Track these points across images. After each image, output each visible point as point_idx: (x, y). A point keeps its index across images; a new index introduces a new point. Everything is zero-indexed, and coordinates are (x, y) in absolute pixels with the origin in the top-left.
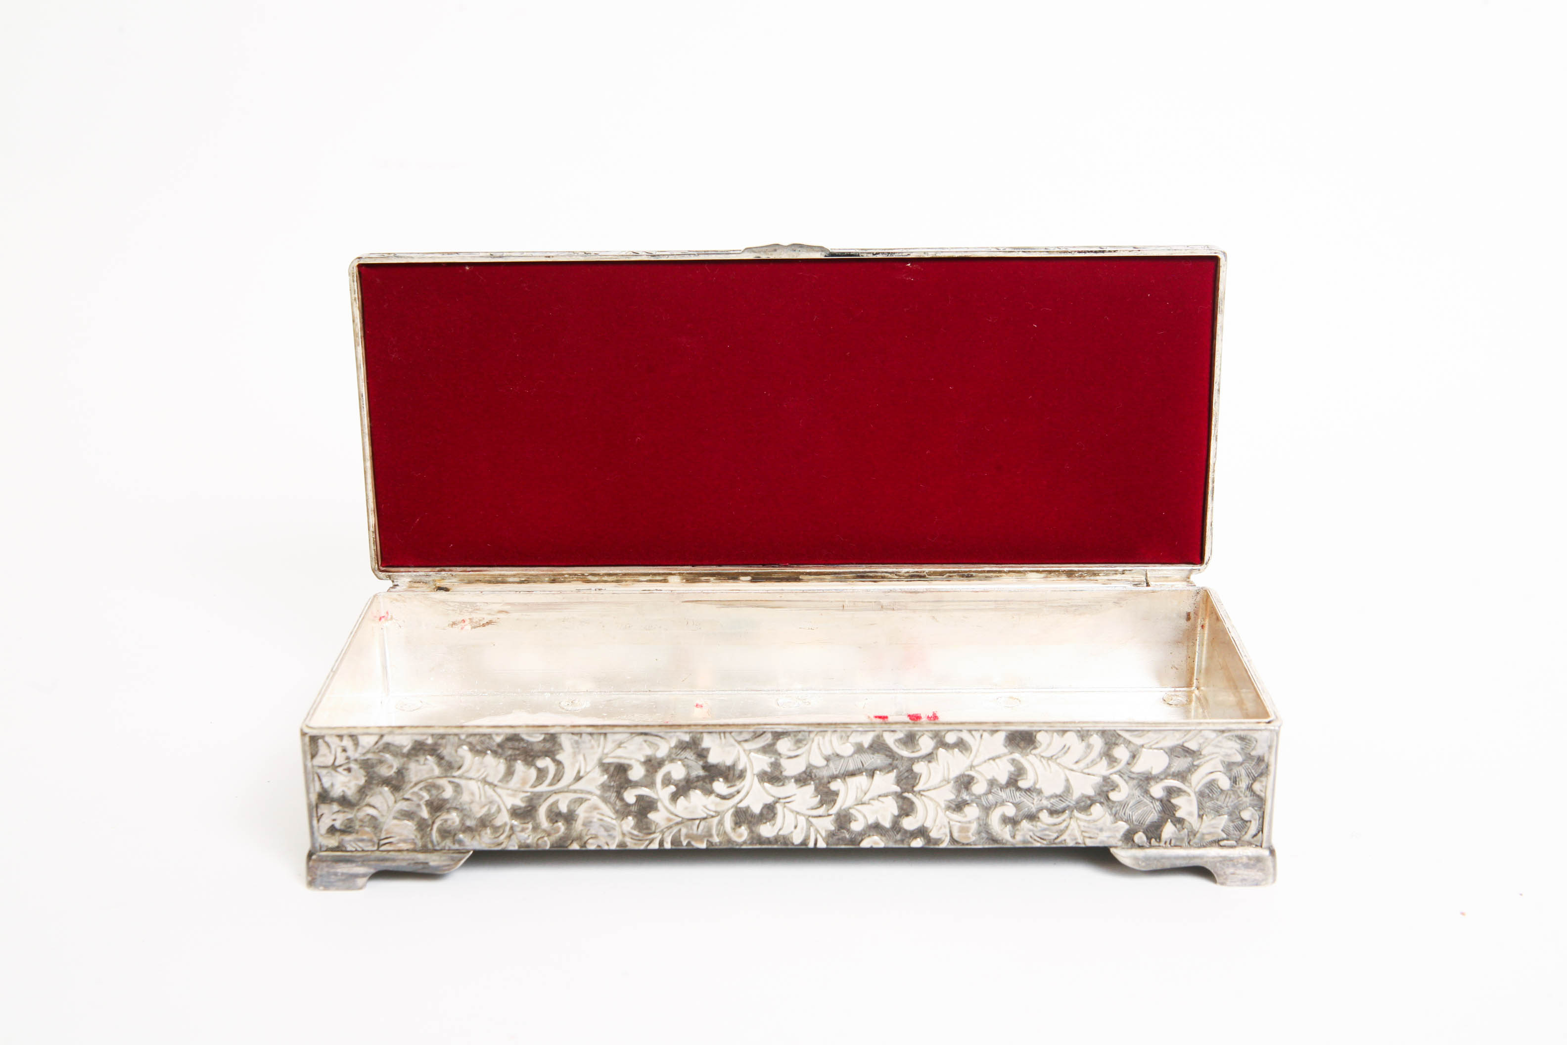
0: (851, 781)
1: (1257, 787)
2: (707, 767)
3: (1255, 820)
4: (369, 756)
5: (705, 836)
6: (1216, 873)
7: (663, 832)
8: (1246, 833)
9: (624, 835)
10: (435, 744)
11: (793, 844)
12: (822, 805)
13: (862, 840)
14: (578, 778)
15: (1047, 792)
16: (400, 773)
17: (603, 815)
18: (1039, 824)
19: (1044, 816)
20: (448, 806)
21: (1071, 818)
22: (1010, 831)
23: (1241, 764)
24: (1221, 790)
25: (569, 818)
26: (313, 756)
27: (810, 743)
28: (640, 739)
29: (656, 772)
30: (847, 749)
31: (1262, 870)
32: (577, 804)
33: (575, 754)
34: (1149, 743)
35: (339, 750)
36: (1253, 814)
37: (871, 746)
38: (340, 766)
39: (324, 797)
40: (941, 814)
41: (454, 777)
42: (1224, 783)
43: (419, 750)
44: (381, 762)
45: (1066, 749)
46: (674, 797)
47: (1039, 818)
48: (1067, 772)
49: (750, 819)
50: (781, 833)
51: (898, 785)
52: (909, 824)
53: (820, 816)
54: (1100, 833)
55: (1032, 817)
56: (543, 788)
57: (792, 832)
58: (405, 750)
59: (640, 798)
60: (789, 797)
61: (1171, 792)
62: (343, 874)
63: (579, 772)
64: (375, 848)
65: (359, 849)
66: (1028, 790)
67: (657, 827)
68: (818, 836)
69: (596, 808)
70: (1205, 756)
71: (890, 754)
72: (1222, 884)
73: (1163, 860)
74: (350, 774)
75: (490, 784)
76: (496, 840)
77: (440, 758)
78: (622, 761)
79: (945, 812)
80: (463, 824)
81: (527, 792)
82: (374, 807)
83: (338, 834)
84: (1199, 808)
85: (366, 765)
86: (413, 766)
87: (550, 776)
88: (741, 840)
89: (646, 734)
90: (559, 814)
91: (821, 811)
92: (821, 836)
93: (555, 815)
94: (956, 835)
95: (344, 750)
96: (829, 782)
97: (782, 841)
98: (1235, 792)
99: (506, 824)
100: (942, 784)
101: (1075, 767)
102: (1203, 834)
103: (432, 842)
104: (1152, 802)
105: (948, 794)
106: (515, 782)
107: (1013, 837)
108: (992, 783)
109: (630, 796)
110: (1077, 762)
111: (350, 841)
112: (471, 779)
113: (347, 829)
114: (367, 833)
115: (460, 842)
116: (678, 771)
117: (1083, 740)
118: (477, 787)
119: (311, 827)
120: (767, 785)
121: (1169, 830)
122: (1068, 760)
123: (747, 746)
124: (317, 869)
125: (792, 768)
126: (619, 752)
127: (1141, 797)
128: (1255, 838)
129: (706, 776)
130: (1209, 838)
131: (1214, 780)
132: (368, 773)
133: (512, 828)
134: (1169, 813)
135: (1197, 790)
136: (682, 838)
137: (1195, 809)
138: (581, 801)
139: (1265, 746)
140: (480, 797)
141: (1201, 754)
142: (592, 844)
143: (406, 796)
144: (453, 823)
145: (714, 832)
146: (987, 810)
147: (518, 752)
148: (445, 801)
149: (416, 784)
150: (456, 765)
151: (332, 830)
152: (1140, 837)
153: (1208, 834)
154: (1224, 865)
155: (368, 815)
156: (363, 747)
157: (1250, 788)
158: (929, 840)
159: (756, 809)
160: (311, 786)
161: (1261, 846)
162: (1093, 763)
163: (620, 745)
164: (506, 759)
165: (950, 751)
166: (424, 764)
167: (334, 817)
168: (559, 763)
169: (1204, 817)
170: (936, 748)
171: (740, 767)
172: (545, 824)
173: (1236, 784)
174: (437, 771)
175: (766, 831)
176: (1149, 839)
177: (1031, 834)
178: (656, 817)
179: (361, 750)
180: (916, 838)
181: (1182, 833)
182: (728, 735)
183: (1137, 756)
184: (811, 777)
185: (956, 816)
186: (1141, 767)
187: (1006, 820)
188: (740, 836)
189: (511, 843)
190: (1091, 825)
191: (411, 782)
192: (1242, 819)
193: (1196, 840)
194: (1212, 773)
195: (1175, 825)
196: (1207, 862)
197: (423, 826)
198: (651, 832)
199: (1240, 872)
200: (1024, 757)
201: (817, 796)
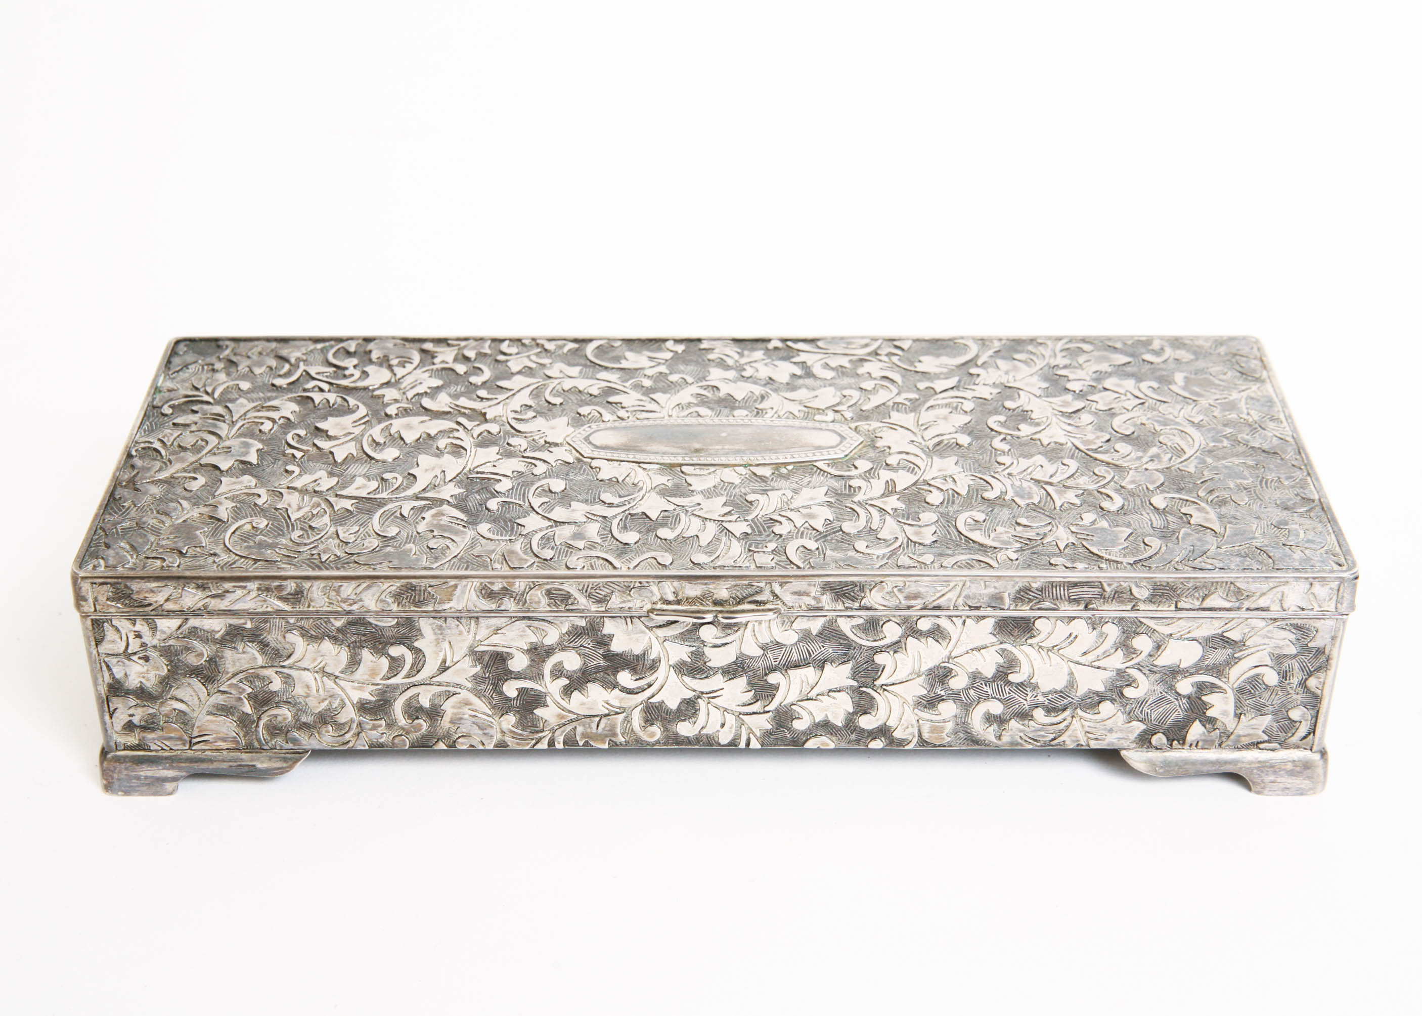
0: (793, 673)
1: (1312, 683)
2: (610, 657)
3: (1307, 720)
4: (171, 642)
5: (606, 736)
6: (1251, 781)
7: (553, 731)
8: (1293, 734)
9: (503, 732)
10: (257, 628)
11: (719, 744)
12: (757, 701)
13: (807, 740)
14: (444, 669)
15: (1045, 687)
16: (213, 661)
17: (476, 711)
18: (1032, 723)
19: (1039, 714)
20: (277, 699)
21: (1073, 717)
22: (994, 730)
23: (1295, 657)
24: (1267, 686)
25: (434, 713)
26: (98, 643)
27: (742, 629)
28: (522, 624)
29: (544, 661)
30: (789, 638)
31: (1309, 778)
32: (443, 698)
33: (438, 642)
34: (1179, 632)
35: (131, 636)
36: (1304, 714)
37: (821, 634)
38: (135, 653)
39: (116, 689)
40: (908, 711)
41: (283, 667)
42: (1271, 678)
43: (235, 636)
44: (188, 649)
45: (1072, 638)
46: (567, 691)
47: (1032, 716)
48: (1072, 665)
49: (664, 715)
50: (704, 732)
51: (853, 679)
52: (867, 722)
53: (754, 713)
54: (1108, 734)
55: (1024, 716)
56: (398, 680)
57: (718, 731)
58: (218, 636)
59: (522, 692)
60: (715, 691)
61: (1201, 688)
62: (146, 777)
63: (444, 661)
64: (187, 748)
65: (166, 748)
66: (1021, 685)
67: (545, 725)
68: (751, 736)
69: (467, 703)
70: (1249, 647)
71: (846, 642)
72: (1258, 793)
73: (1187, 767)
74: (147, 663)
75: (329, 675)
76: (340, 738)
77: (264, 646)
78: (499, 649)
79: (914, 709)
80: (297, 720)
81: (378, 684)
82: (182, 701)
83: (137, 731)
84: (1236, 706)
85: (167, 652)
86: (228, 653)
87: (407, 666)
88: (652, 740)
89: (529, 618)
90: (421, 709)
91: (757, 707)
92: (755, 736)
93: (414, 711)
94: (926, 736)
95: (138, 636)
96: (766, 675)
97: (705, 740)
98: (1283, 689)
99: (352, 721)
100: (910, 677)
101: (1082, 660)
102: (1239, 736)
103: (259, 741)
104: (1177, 700)
105: (919, 688)
106: (361, 673)
107: (999, 737)
108: (975, 676)
109: (511, 689)
110: (1085, 653)
111: (154, 739)
112: (305, 669)
113: (149, 726)
114: (175, 730)
115: (295, 741)
116: (572, 661)
117: (1094, 629)
118: (313, 679)
119: (104, 723)
120: (686, 679)
121: (1196, 731)
122: (1073, 651)
123: (661, 632)
124: (113, 772)
125: (718, 658)
126: (495, 639)
127: (1164, 693)
128: (1304, 741)
129: (608, 667)
130: (1246, 741)
131: (1258, 675)
132: (171, 661)
133: (360, 724)
134: (1198, 712)
135: (1235, 686)
136: (578, 738)
137: (1231, 708)
138: (449, 695)
139: (1328, 636)
140: (318, 691)
141: (1244, 645)
142: (462, 744)
143: (221, 689)
144: (285, 719)
145: (618, 731)
146: (967, 707)
147: (363, 638)
148: (275, 693)
149: (234, 675)
150: (285, 653)
151: (129, 726)
152: (1159, 739)
153: (1244, 736)
154: (1262, 772)
155: (175, 709)
156: (163, 632)
157: (1303, 684)
158: (891, 742)
159: (673, 704)
160: (99, 676)
161: (1311, 750)
162: (1106, 655)
163: (497, 631)
164: (349, 646)
165: (923, 640)
166: (244, 652)
167: (131, 712)
168: (418, 651)
169: (1242, 716)
170: (906, 636)
171: (653, 656)
172: (402, 721)
173: (1286, 680)
174: (260, 660)
175: (685, 729)
176: (1171, 741)
177: (1022, 734)
178: (547, 714)
179: (159, 635)
180: (874, 739)
181: (1212, 734)
182: (635, 620)
183: (1163, 647)
184: (743, 668)
185: (926, 715)
186: (1165, 659)
187: (990, 719)
188: (652, 735)
189: (359, 742)
190: (1098, 725)
191: (228, 673)
192: (1290, 719)
193: (1229, 743)
194: (1256, 667)
195: (1204, 726)
196: (1241, 768)
197: (245, 722)
198: (537, 729)
199: (1283, 780)
200: (1018, 647)
201: (751, 690)
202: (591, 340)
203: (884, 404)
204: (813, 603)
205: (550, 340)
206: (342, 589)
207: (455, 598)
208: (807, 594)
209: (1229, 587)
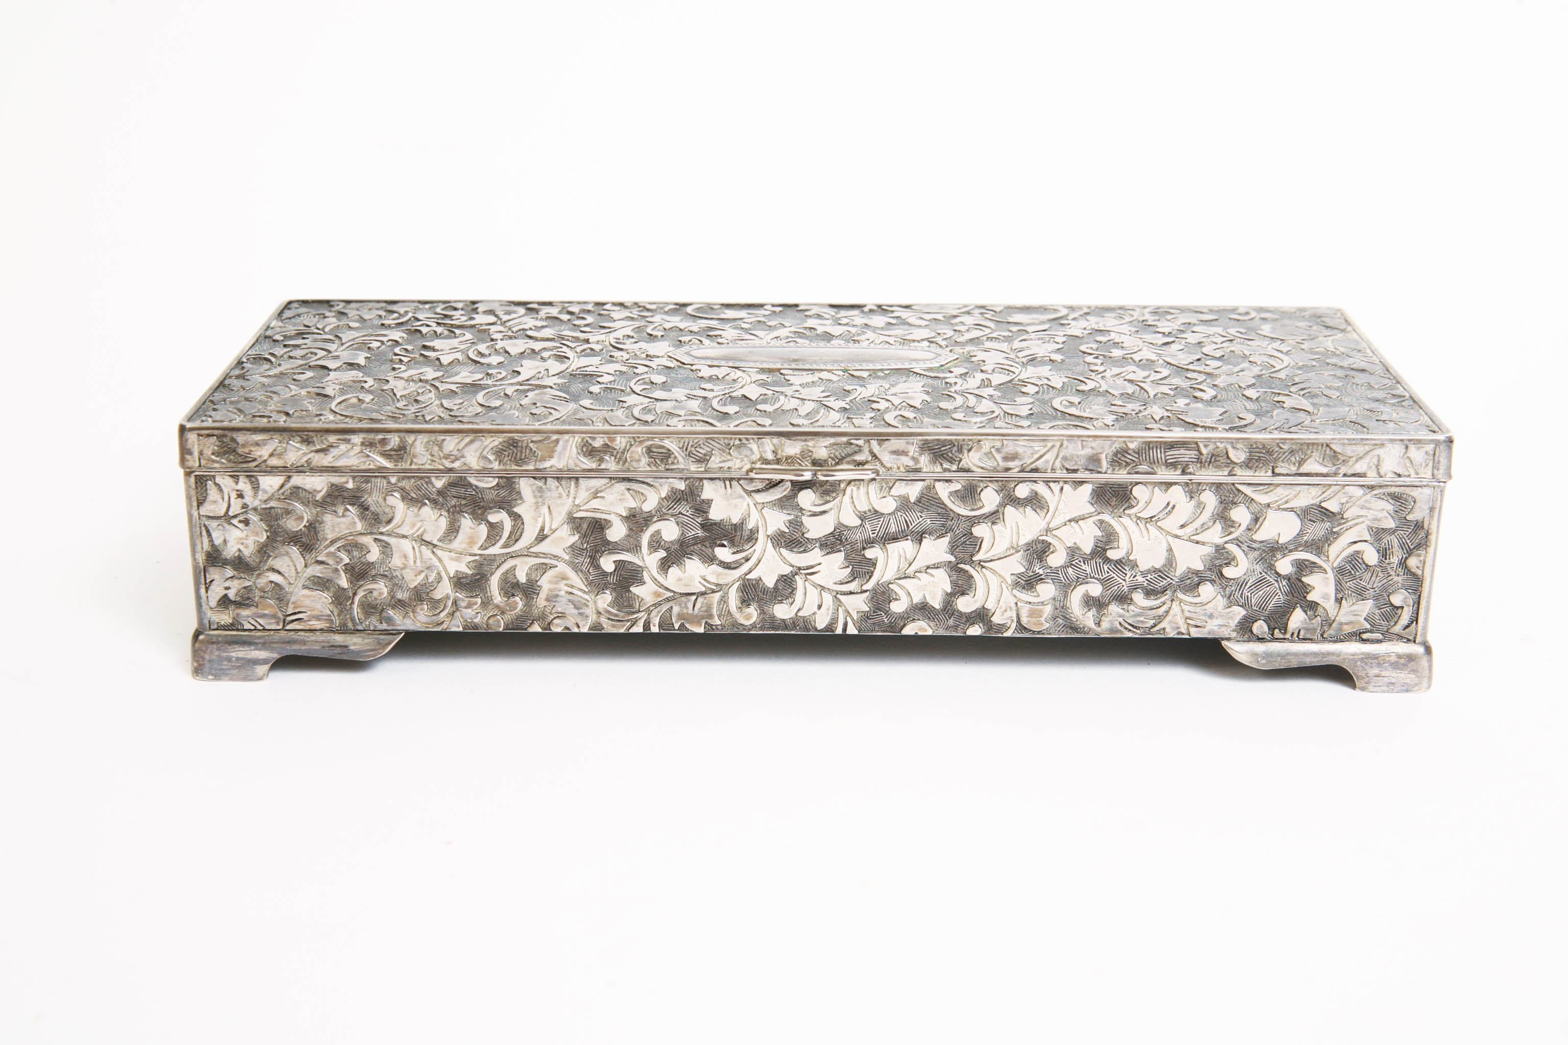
0: (893, 547)
1: (1412, 562)
2: (708, 526)
3: (1408, 606)
4: (272, 504)
5: (703, 618)
6: (1355, 675)
7: (649, 611)
8: (1396, 623)
9: (599, 613)
10: (358, 489)
11: (816, 629)
12: (855, 578)
13: (904, 625)
14: (541, 537)
15: (1144, 566)
16: (313, 527)
17: (572, 587)
18: (1132, 607)
19: (1138, 597)
20: (374, 572)
21: (1172, 600)
22: (1093, 616)
23: (1393, 532)
24: (1367, 566)
25: (529, 590)
26: (200, 504)
27: (841, 495)
28: (621, 487)
29: (642, 531)
30: (888, 505)
31: (1414, 671)
32: (540, 572)
33: (537, 506)
34: (1277, 501)
35: (234, 495)
36: (1406, 598)
37: (919, 501)
38: (235, 516)
39: (214, 558)
40: (1006, 592)
41: (381, 533)
42: (1371, 556)
43: (336, 498)
44: (288, 512)
45: (1169, 508)
46: (665, 565)
47: (1131, 599)
48: (1170, 539)
49: (761, 595)
50: (801, 614)
51: (952, 554)
52: (965, 604)
53: (851, 593)
54: (1208, 620)
55: (1123, 599)
56: (495, 550)
57: (814, 614)
58: (319, 497)
59: (620, 564)
60: (812, 567)
61: (1302, 567)
62: (238, 659)
63: (542, 529)
64: (280, 627)
65: (259, 627)
66: (1119, 562)
67: (641, 604)
68: (849, 619)
69: (564, 578)
70: (1347, 520)
71: (944, 511)
72: (1363, 689)
73: (1289, 657)
74: (247, 528)
75: (428, 543)
76: (435, 618)
77: (364, 508)
78: (598, 515)
79: (1012, 589)
80: (393, 597)
81: (475, 555)
82: (279, 573)
83: (232, 607)
84: (1337, 589)
85: (269, 516)
86: (328, 518)
87: (506, 534)
88: (747, 623)
89: (629, 480)
90: (516, 585)
91: (853, 586)
92: (853, 619)
93: (511, 587)
94: (1024, 620)
95: (240, 496)
96: (864, 549)
97: (802, 624)
98: (1384, 570)
99: (447, 597)
100: (1009, 553)
101: (1180, 532)
102: (1341, 624)
103: (353, 619)
104: (1277, 581)
105: (1016, 565)
106: (459, 542)
107: (1098, 624)
108: (1073, 551)
109: (608, 563)
110: (1182, 526)
111: (248, 617)
112: (404, 537)
113: (244, 601)
114: (270, 606)
115: (389, 620)
116: (670, 531)
117: (1192, 497)
118: (411, 547)
119: (198, 597)
120: (783, 551)
121: (1297, 618)
122: (1171, 523)
123: (761, 498)
124: (204, 652)
125: (817, 528)
126: (595, 504)
127: (1264, 574)
128: (1407, 630)
129: (706, 537)
130: (1348, 629)
131: (1358, 552)
132: (270, 526)
133: (455, 602)
134: (1298, 596)
135: (1335, 565)
136: (674, 620)
137: (1331, 590)
138: (545, 568)
139: (1426, 508)
140: (415, 562)
141: (1342, 518)
142: (558, 625)
143: (319, 559)
144: (381, 594)
145: (715, 612)
146: (1066, 588)
147: (463, 502)
148: (371, 565)
149: (332, 542)
150: (384, 519)
151: (224, 602)
152: (1260, 627)
153: (1346, 624)
154: (1366, 664)
155: (272, 582)
156: (265, 492)
157: (1403, 563)
158: (989, 625)
159: (770, 582)
160: (198, 542)
161: (1415, 642)
162: (1204, 528)
163: (595, 495)
164: (448, 511)
165: (1021, 509)
166: (343, 516)
167: (227, 584)
168: (516, 517)
169: (1344, 601)
170: (1003, 505)
171: (750, 525)
172: (498, 599)
173: (1386, 559)
174: (359, 526)
175: (782, 611)
176: (1272, 629)
177: (1121, 620)
178: (644, 592)
179: (262, 496)
180: (973, 624)
181: (1314, 621)
182: (734, 483)
183: (1261, 520)
184: (841, 541)
185: (1025, 596)
186: (1264, 533)
187: (1090, 602)
188: (748, 617)
189: (454, 622)
190: (1198, 610)
191: (326, 539)
192: (1392, 605)
193: (1331, 632)
194: (1355, 542)
195: (1305, 612)
196: (1344, 659)
197: (341, 599)
198: (632, 610)
199: (1386, 673)
200: (1116, 518)
201: (848, 567)
202: (690, 304)
203: (977, 338)
204: (911, 463)
205: (650, 303)
206: (445, 443)
207: (556, 455)
208: (904, 453)
209: (1325, 451)
